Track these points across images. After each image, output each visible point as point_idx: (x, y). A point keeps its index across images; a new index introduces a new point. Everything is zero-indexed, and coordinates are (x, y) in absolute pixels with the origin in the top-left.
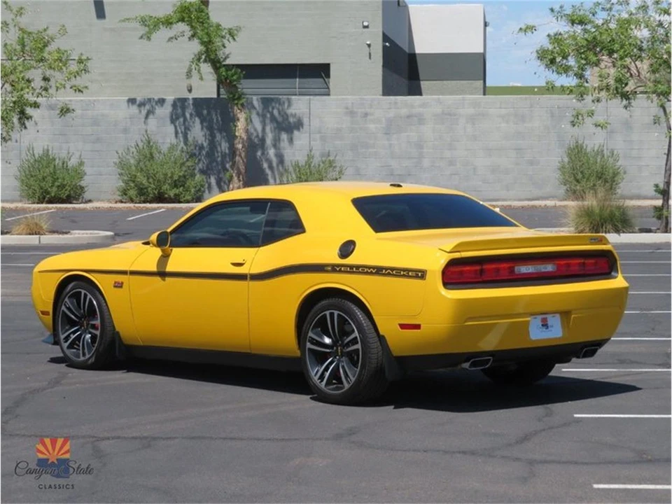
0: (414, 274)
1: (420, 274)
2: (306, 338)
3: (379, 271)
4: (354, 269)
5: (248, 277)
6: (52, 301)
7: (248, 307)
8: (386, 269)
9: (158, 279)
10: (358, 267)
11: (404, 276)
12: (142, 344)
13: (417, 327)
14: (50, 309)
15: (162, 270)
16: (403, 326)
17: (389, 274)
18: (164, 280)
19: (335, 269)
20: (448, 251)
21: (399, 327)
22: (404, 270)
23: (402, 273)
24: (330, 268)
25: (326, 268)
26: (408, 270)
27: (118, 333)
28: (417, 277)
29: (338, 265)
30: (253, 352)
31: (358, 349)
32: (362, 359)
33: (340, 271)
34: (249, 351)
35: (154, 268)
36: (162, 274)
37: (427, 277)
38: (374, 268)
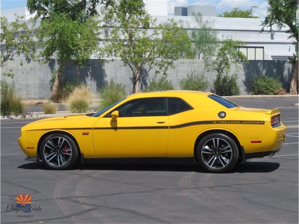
0: (259, 123)
1: (262, 123)
2: (201, 149)
3: (241, 122)
4: (229, 122)
5: (169, 127)
6: (38, 143)
7: (168, 139)
8: (245, 121)
9: (113, 130)
10: (230, 121)
11: (254, 124)
12: (97, 157)
13: (260, 142)
14: (36, 147)
15: (115, 126)
16: (252, 142)
17: (246, 123)
18: (116, 131)
19: (218, 122)
20: (270, 114)
21: (251, 143)
22: (254, 121)
23: (253, 122)
24: (215, 122)
25: (213, 122)
26: (256, 121)
27: (82, 154)
28: (260, 123)
29: (220, 121)
30: (167, 157)
31: (231, 152)
32: (233, 155)
33: (221, 123)
34: (165, 156)
35: (110, 126)
36: (115, 128)
37: (265, 124)
38: (239, 121)
